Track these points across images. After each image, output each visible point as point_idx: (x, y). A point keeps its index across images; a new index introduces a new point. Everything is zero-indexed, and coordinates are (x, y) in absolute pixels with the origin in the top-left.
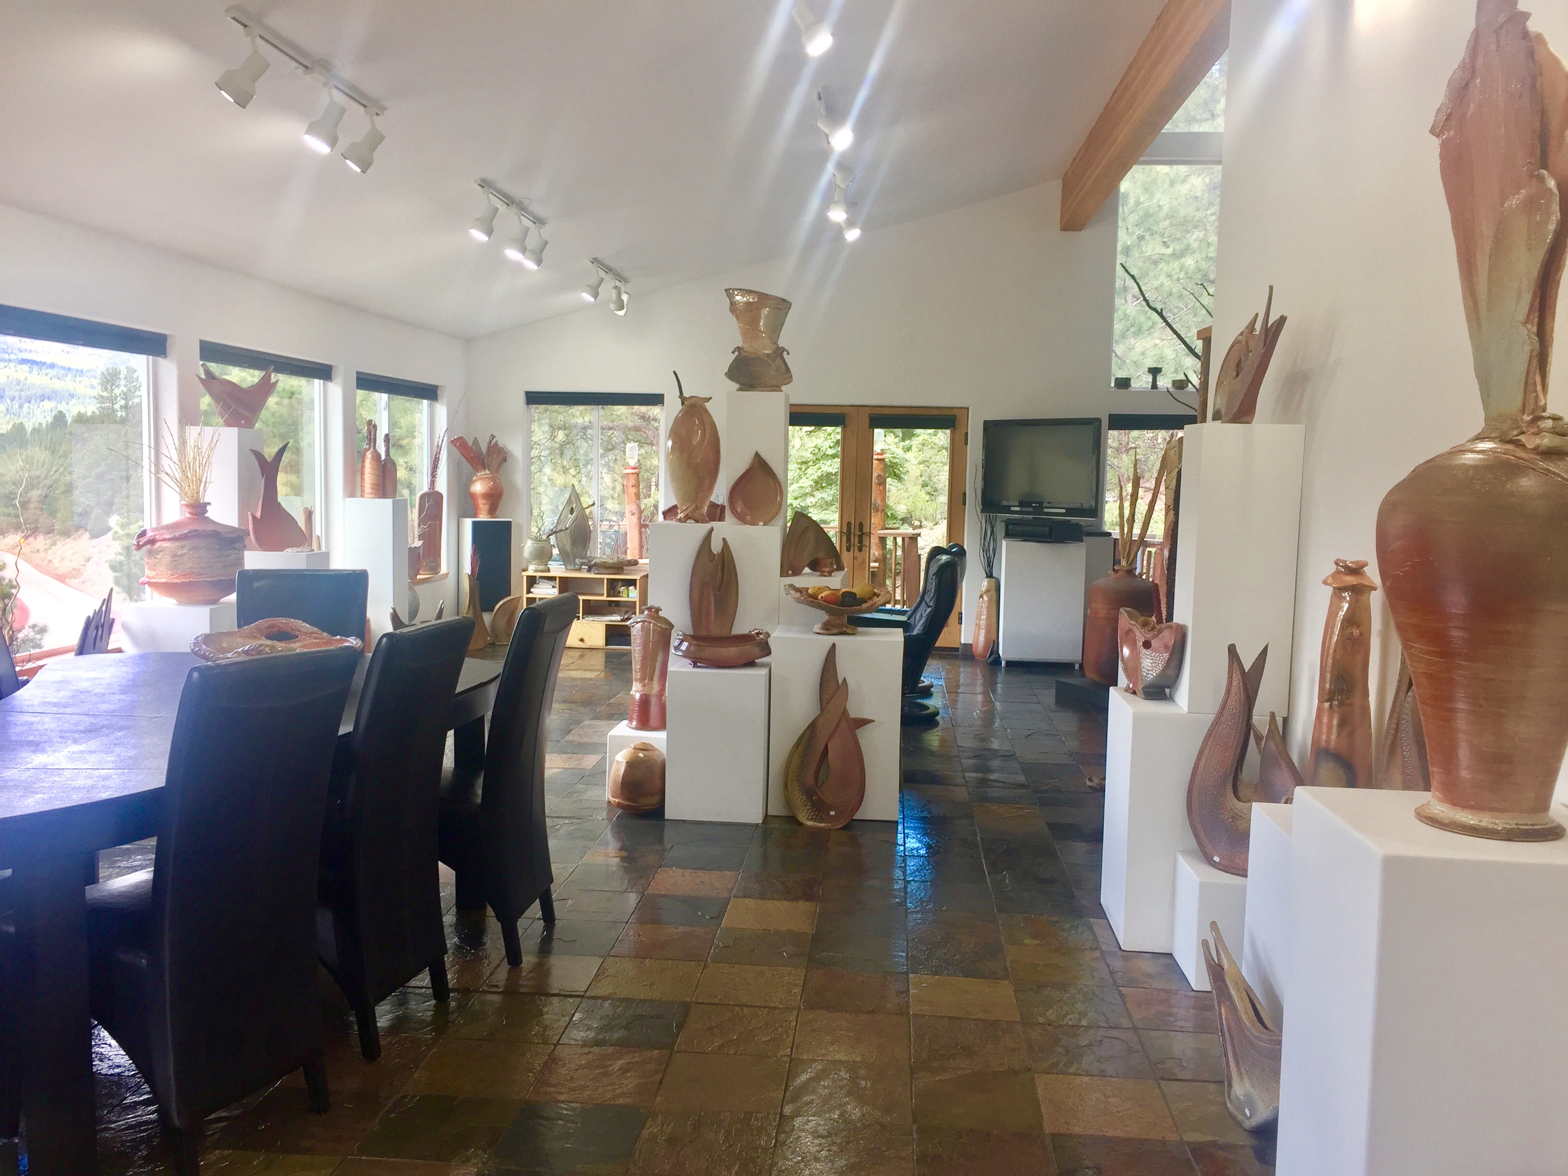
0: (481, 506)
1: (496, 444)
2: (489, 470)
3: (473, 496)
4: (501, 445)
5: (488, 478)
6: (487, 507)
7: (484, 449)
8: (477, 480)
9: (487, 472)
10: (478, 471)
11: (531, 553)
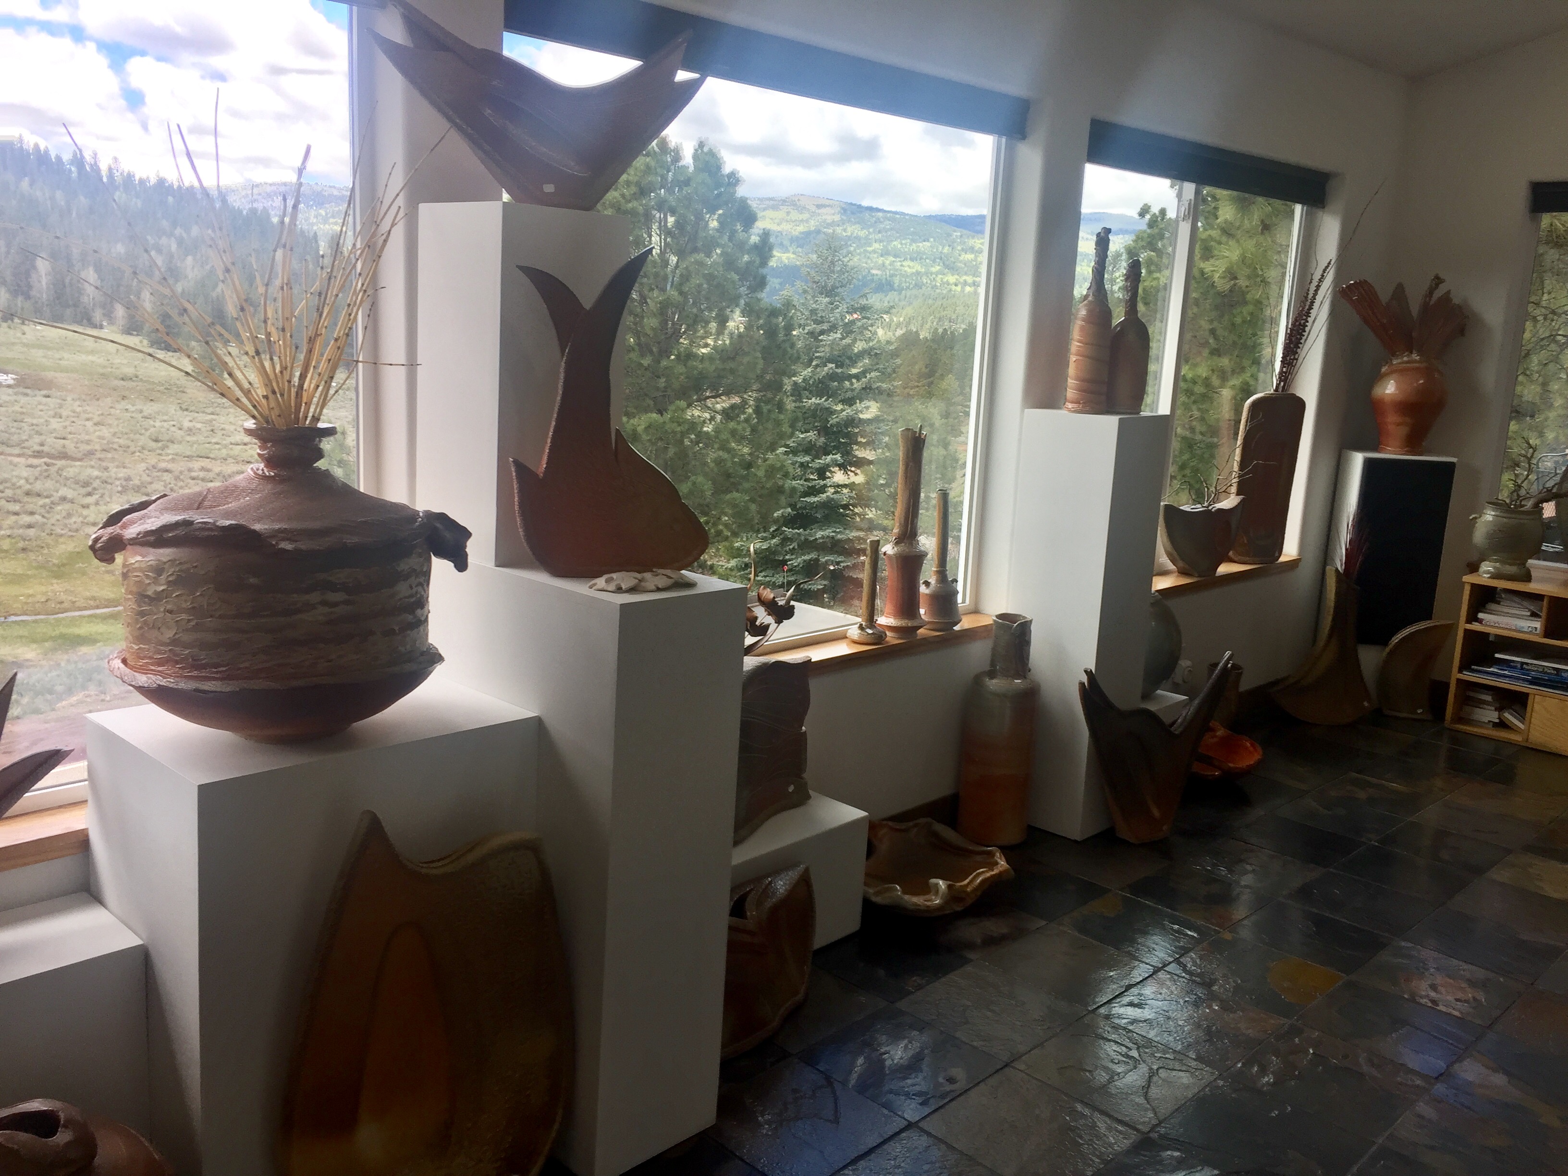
0: (1391, 428)
1: (1446, 298)
2: (1420, 353)
3: (1375, 407)
4: (1456, 301)
5: (1417, 368)
6: (1403, 431)
7: (1415, 308)
8: (1392, 372)
9: (1415, 357)
10: (1394, 355)
11: (1490, 536)
